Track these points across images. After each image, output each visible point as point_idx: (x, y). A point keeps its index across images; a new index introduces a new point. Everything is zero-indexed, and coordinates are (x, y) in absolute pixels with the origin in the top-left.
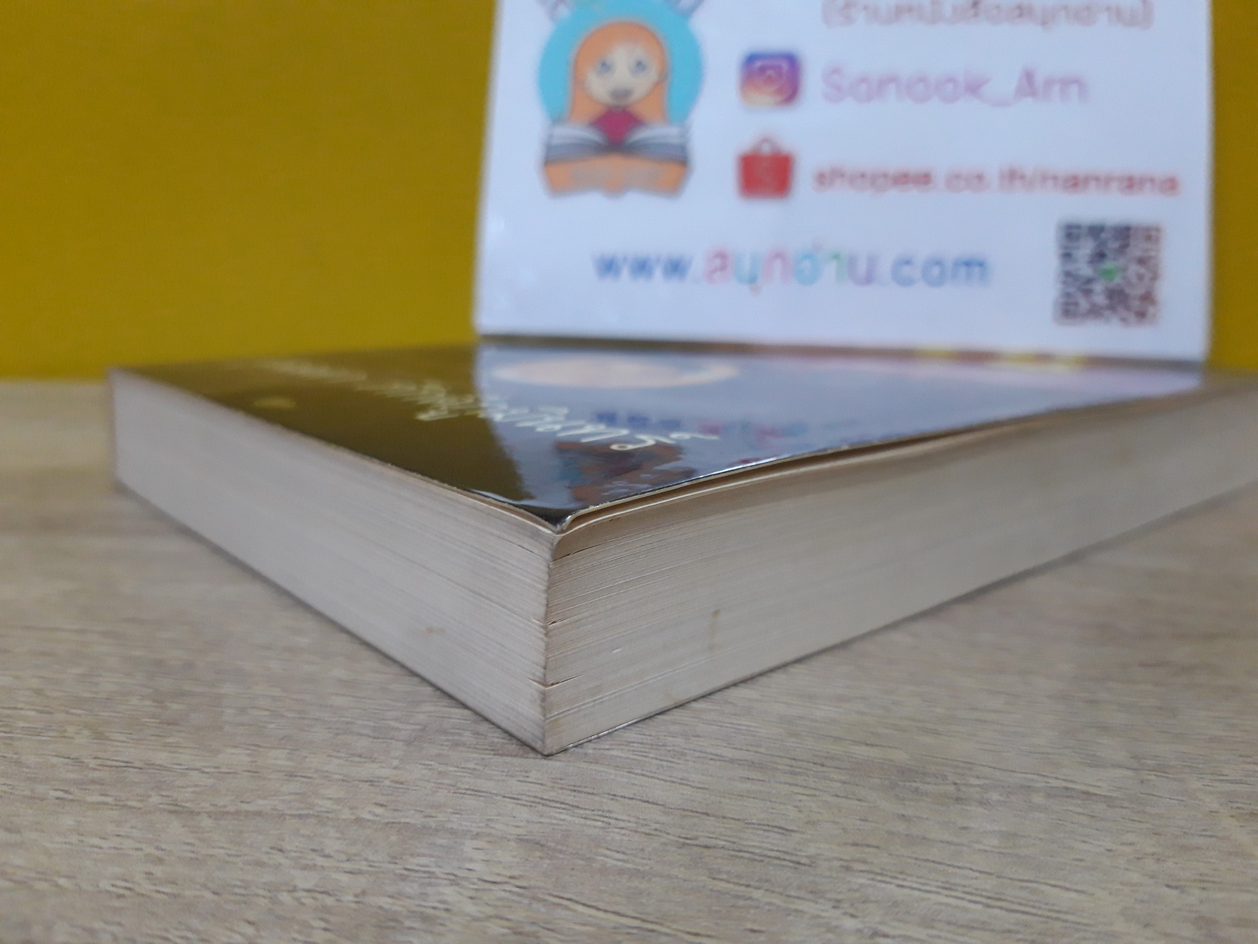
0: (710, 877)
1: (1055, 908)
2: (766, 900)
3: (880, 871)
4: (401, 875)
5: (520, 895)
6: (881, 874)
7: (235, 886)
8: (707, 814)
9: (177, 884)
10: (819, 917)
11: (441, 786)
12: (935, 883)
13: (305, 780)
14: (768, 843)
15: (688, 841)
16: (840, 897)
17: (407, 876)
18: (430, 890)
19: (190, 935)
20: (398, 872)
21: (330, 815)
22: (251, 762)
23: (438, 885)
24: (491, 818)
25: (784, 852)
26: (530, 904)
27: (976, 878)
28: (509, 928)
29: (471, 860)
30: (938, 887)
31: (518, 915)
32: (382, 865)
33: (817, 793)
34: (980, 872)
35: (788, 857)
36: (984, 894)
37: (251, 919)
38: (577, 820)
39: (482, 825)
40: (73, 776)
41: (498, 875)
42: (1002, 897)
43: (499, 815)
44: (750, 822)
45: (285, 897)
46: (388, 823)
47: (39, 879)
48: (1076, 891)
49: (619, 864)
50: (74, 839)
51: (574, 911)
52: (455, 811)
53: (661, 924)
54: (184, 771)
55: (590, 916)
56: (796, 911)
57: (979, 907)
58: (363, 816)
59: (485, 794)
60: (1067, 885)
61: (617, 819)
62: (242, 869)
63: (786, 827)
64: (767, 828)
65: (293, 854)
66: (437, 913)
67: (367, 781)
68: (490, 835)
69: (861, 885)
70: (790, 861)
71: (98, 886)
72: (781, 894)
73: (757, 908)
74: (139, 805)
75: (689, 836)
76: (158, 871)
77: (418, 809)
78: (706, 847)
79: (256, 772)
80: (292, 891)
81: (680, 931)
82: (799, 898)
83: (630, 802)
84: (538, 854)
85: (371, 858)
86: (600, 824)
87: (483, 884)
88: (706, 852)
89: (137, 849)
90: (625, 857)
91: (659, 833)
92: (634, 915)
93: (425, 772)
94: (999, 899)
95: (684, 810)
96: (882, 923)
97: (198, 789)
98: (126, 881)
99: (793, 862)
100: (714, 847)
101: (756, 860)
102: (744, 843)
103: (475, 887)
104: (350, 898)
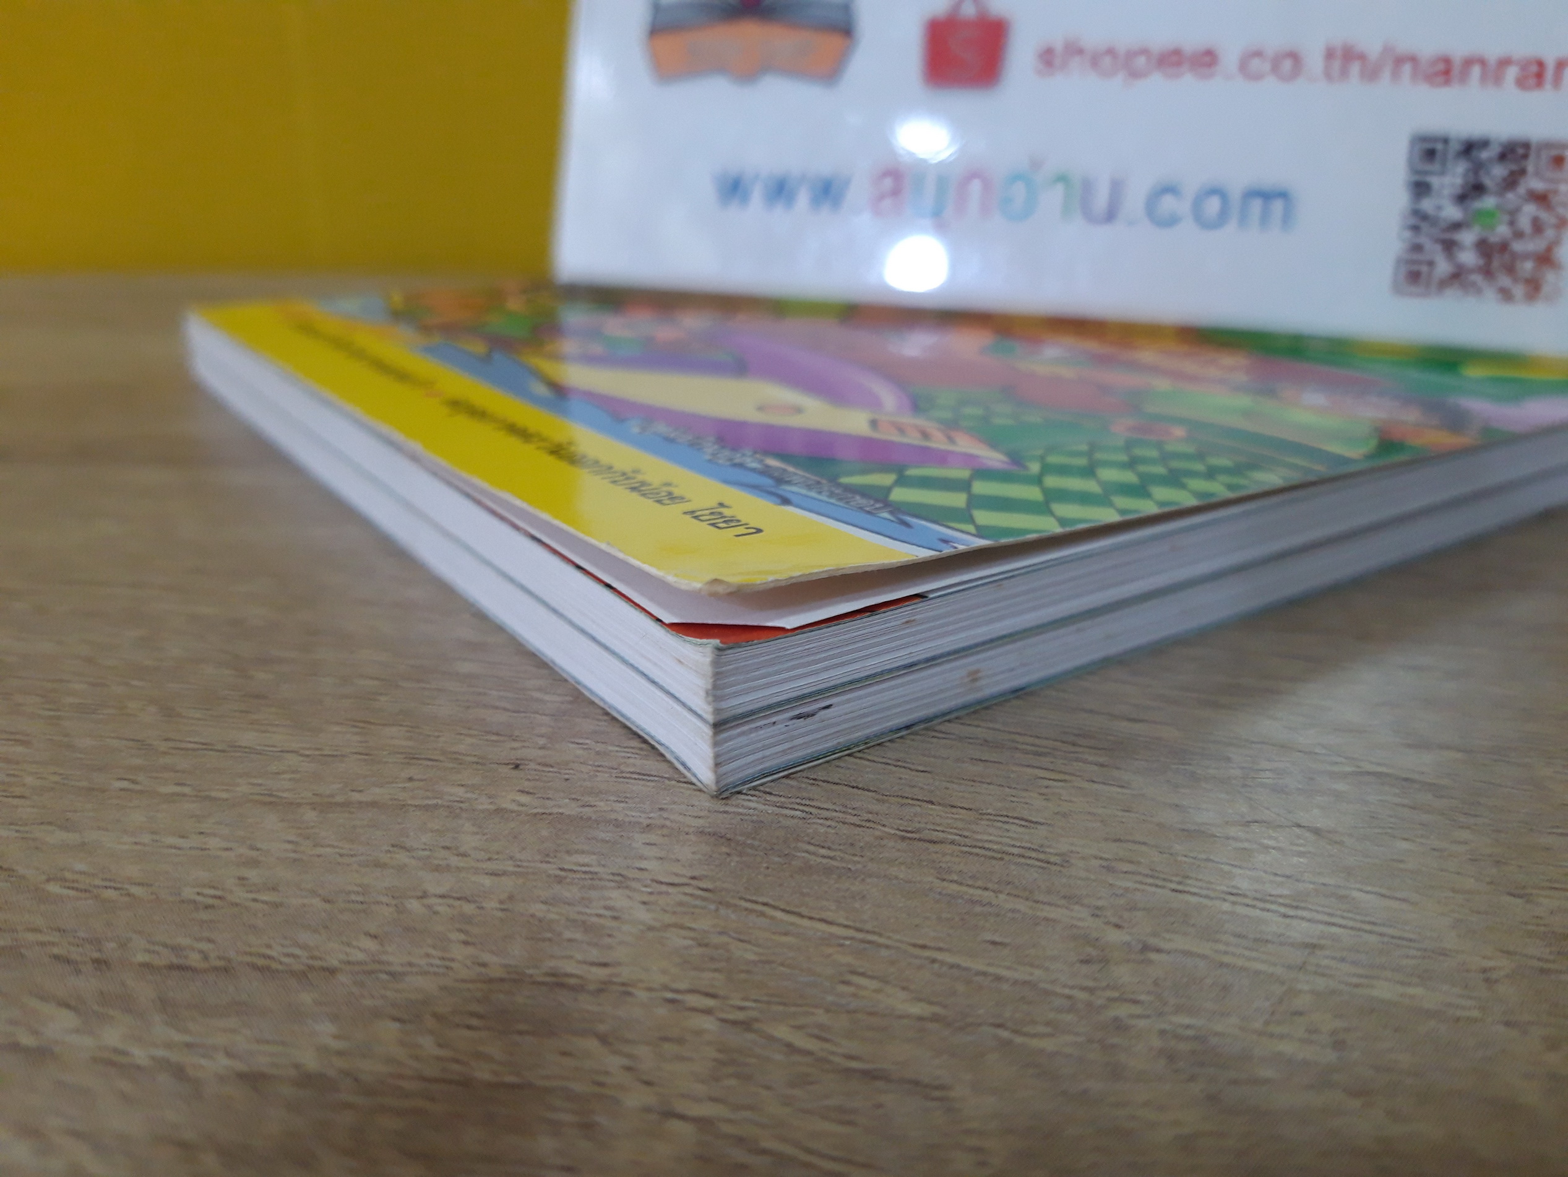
0: (938, 878)
1: (1369, 918)
2: (1009, 906)
3: (1150, 873)
4: (556, 876)
5: (705, 899)
6: (1152, 876)
7: (349, 892)
8: (932, 803)
9: (278, 890)
10: (1076, 927)
11: (600, 769)
12: (1218, 886)
13: (430, 763)
14: (1008, 837)
15: (909, 835)
16: (1100, 903)
17: (565, 878)
18: (593, 894)
19: (297, 951)
20: (551, 872)
21: (461, 805)
22: (361, 742)
23: (603, 888)
24: (663, 806)
25: (1029, 849)
26: (717, 910)
27: (1272, 882)
29: (642, 858)
30: (1223, 891)
31: (703, 924)
32: (532, 864)
33: (1067, 777)
35: (1034, 855)
36: (1281, 901)
37: (373, 931)
38: (770, 809)
39: (652, 815)
40: (138, 761)
41: (677, 875)
42: (1306, 905)
43: (675, 803)
44: (984, 812)
45: (414, 905)
46: (535, 815)
47: (106, 887)
49: (825, 861)
50: (146, 838)
51: (772, 918)
52: (620, 799)
53: (880, 935)
54: (279, 754)
55: (792, 924)
56: (1046, 919)
58: (504, 806)
59: (656, 779)
60: (1384, 891)
61: (819, 808)
62: (357, 871)
63: (1030, 818)
64: (1006, 819)
65: (421, 853)
66: (601, 921)
67: (508, 764)
68: (663, 826)
69: (1127, 889)
70: (1038, 860)
71: (180, 894)
72: (1027, 899)
73: (998, 915)
74: (224, 795)
75: (910, 829)
76: (253, 875)
77: (573, 796)
78: (933, 842)
79: (367, 755)
80: (422, 897)
82: (1050, 904)
83: (835, 787)
84: (724, 849)
85: (518, 856)
86: (798, 813)
87: (657, 886)
88: (932, 848)
89: (227, 849)
90: (832, 854)
91: (872, 825)
92: (846, 923)
93: (580, 752)
94: (1301, 908)
95: (903, 797)
96: (1153, 935)
97: (297, 776)
98: (214, 888)
99: (1042, 861)
100: (941, 842)
101: (995, 858)
102: (979, 837)
103: (649, 890)
104: (494, 904)
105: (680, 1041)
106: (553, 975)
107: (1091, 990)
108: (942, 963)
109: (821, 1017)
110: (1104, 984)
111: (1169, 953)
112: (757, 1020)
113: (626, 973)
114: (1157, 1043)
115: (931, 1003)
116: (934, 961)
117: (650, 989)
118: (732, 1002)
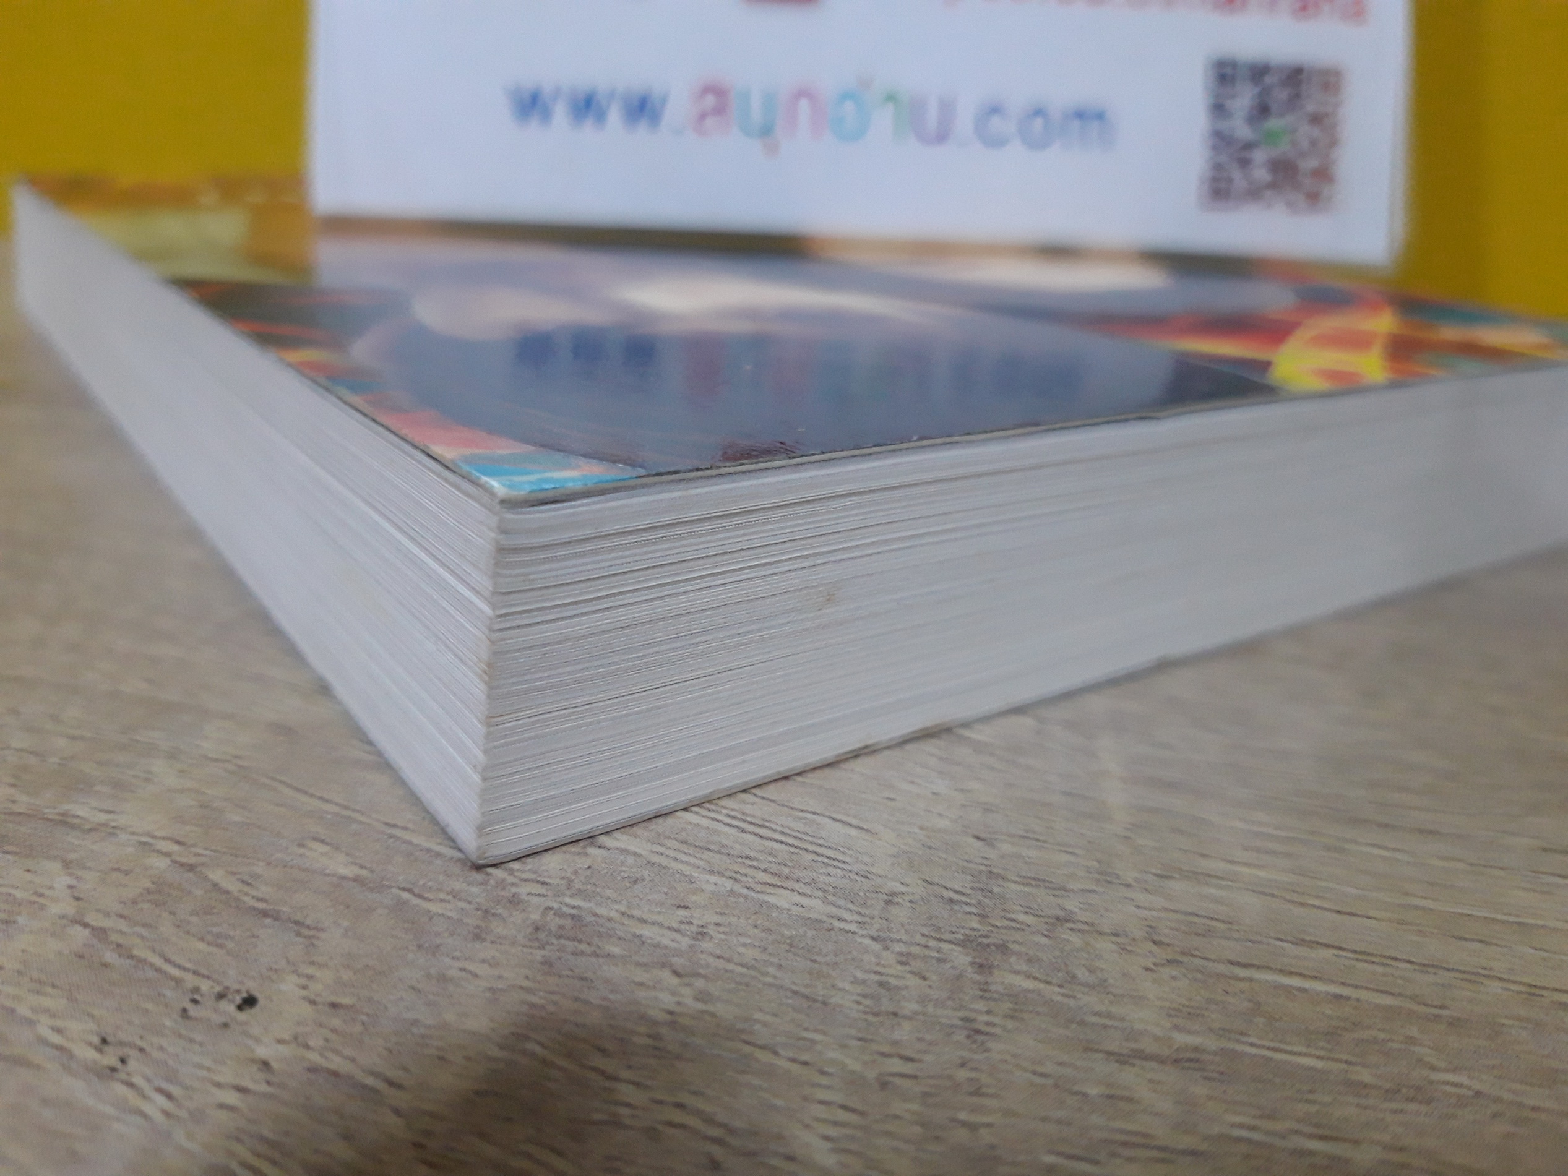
28: (199, 801)
48: (861, 828)
57: (733, 831)
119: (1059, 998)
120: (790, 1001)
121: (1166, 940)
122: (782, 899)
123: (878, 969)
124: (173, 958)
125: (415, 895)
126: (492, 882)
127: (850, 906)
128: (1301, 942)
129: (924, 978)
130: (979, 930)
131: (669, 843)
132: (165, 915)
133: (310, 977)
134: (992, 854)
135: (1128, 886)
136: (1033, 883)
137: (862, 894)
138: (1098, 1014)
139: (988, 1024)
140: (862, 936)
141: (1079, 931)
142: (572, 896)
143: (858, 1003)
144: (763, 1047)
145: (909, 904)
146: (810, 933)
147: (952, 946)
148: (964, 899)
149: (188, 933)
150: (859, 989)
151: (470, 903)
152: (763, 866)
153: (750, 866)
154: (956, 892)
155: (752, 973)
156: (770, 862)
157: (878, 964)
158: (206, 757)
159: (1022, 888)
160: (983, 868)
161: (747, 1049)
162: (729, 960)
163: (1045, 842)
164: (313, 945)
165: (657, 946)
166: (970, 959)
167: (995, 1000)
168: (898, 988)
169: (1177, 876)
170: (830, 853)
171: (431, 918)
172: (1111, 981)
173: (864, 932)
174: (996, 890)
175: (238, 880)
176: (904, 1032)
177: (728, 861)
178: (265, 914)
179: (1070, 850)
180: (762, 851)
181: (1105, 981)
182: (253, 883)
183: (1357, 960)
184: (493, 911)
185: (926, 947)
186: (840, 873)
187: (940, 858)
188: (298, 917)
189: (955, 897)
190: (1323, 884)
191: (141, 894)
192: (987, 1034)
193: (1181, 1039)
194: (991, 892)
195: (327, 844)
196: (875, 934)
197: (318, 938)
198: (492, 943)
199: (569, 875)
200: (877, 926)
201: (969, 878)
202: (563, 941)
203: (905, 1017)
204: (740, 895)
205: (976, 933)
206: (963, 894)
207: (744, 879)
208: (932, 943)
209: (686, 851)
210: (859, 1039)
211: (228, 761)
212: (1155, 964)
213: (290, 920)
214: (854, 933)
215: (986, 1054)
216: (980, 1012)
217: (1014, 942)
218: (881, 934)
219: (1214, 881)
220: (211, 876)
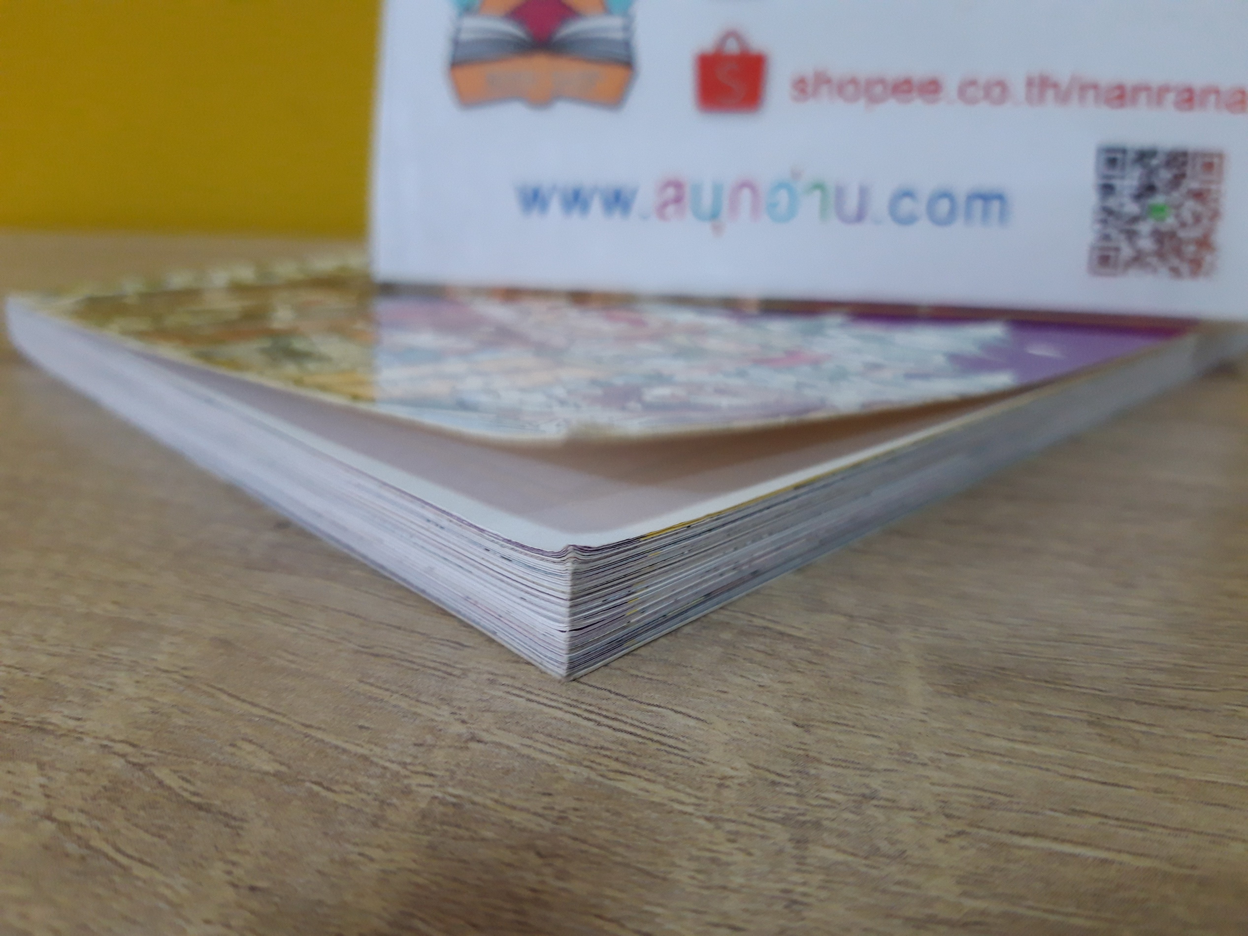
0: (359, 680)
1: (664, 732)
2: (394, 703)
3: (520, 686)
4: (92, 660)
5: (180, 683)
6: (521, 689)
8: (399, 628)
10: (432, 720)
12: (564, 700)
13: (68, 579)
14: (436, 655)
15: (362, 649)
16: (463, 705)
17: (96, 661)
18: (108, 673)
20: (90, 656)
21: (67, 609)
22: (34, 562)
23: (117, 670)
25: (445, 664)
26: (182, 690)
27: (608, 699)
28: (151, 708)
29: (159, 652)
30: (565, 703)
31: (167, 699)
32: (82, 650)
34: (617, 694)
35: (444, 668)
36: (604, 713)
38: (276, 626)
39: (190, 624)
42: (619, 718)
44: (433, 636)
46: (112, 618)
48: (699, 719)
49: (287, 664)
51: (218, 699)
52: (176, 612)
53: (284, 716)
55: (228, 704)
56: (415, 713)
57: (590, 724)
58: (94, 611)
59: (211, 599)
60: (692, 713)
61: (313, 627)
63: (462, 643)
64: (445, 643)
65: (17, 638)
66: (99, 691)
68: (191, 632)
69: (493, 697)
70: (444, 672)
72: (412, 699)
73: (381, 708)
75: (367, 645)
77: (145, 608)
78: (376, 655)
81: (295, 722)
82: (426, 703)
83: (338, 614)
84: (221, 651)
85: (77, 644)
86: (295, 630)
87: (156, 672)
88: (372, 659)
90: (296, 659)
91: (341, 641)
92: (268, 706)
94: (613, 719)
95: (381, 623)
96: (487, 731)
99: (446, 673)
100: (383, 656)
101: (413, 669)
102: (414, 654)
103: (147, 673)
104: (38, 674)
105: (89, 773)
106: (41, 722)
107: (404, 765)
108: (312, 737)
109: (198, 766)
110: (419, 761)
111: (486, 743)
112: (151, 764)
113: (88, 726)
114: (423, 805)
115: (281, 764)
116: (306, 736)
117: (96, 738)
118: (144, 751)
119: (864, 869)
120: (635, 878)
121: (957, 813)
122: (628, 785)
123: (709, 846)
124: (123, 848)
125: (324, 788)
126: (388, 775)
127: (688, 790)
128: (1074, 812)
129: (750, 854)
130: (797, 809)
131: (537, 736)
132: (118, 810)
133: (234, 864)
134: (807, 738)
135: (924, 765)
136: (844, 764)
137: (698, 779)
138: (899, 883)
139: (805, 894)
140: (699, 817)
141: (883, 807)
142: (454, 786)
143: (693, 878)
144: (611, 920)
145: (739, 787)
146: (654, 815)
147: (774, 825)
148: (784, 781)
149: (136, 825)
150: (694, 865)
151: (369, 794)
152: (615, 755)
153: (605, 756)
154: (778, 774)
155: (602, 852)
156: (621, 751)
157: (711, 842)
158: (159, 669)
159: (834, 769)
160: (801, 752)
161: (599, 922)
162: (584, 842)
163: (853, 727)
164: (238, 834)
165: (523, 830)
166: (788, 836)
167: (810, 873)
168: (728, 864)
169: (968, 755)
170: (671, 742)
171: (336, 808)
172: (909, 853)
173: (699, 814)
174: (813, 772)
175: (179, 777)
176: (732, 904)
177: (586, 752)
178: (199, 807)
179: (876, 734)
180: (613, 742)
181: (904, 852)
182: (192, 780)
183: (1120, 826)
184: (388, 801)
185: (752, 825)
186: (679, 759)
187: (765, 744)
188: (227, 809)
189: (778, 779)
190: (1090, 758)
191: (100, 792)
192: (802, 903)
193: (970, 904)
194: (807, 773)
195: (254, 743)
196: (708, 814)
197: (242, 828)
198: (387, 829)
199: (452, 767)
200: (710, 807)
201: (789, 761)
202: (445, 827)
203: (734, 891)
204: (594, 782)
205: (793, 812)
206: (783, 776)
207: (598, 767)
208: (757, 822)
209: (551, 743)
210: (695, 911)
211: (176, 672)
212: (948, 836)
213: (220, 813)
214: (691, 814)
215: (800, 924)
216: (795, 884)
217: (827, 819)
218: (715, 815)
219: (998, 758)
220: (157, 774)
